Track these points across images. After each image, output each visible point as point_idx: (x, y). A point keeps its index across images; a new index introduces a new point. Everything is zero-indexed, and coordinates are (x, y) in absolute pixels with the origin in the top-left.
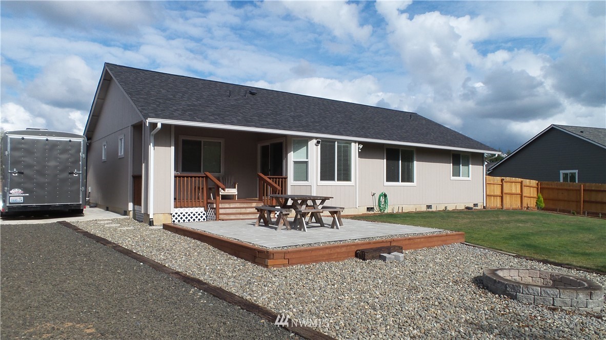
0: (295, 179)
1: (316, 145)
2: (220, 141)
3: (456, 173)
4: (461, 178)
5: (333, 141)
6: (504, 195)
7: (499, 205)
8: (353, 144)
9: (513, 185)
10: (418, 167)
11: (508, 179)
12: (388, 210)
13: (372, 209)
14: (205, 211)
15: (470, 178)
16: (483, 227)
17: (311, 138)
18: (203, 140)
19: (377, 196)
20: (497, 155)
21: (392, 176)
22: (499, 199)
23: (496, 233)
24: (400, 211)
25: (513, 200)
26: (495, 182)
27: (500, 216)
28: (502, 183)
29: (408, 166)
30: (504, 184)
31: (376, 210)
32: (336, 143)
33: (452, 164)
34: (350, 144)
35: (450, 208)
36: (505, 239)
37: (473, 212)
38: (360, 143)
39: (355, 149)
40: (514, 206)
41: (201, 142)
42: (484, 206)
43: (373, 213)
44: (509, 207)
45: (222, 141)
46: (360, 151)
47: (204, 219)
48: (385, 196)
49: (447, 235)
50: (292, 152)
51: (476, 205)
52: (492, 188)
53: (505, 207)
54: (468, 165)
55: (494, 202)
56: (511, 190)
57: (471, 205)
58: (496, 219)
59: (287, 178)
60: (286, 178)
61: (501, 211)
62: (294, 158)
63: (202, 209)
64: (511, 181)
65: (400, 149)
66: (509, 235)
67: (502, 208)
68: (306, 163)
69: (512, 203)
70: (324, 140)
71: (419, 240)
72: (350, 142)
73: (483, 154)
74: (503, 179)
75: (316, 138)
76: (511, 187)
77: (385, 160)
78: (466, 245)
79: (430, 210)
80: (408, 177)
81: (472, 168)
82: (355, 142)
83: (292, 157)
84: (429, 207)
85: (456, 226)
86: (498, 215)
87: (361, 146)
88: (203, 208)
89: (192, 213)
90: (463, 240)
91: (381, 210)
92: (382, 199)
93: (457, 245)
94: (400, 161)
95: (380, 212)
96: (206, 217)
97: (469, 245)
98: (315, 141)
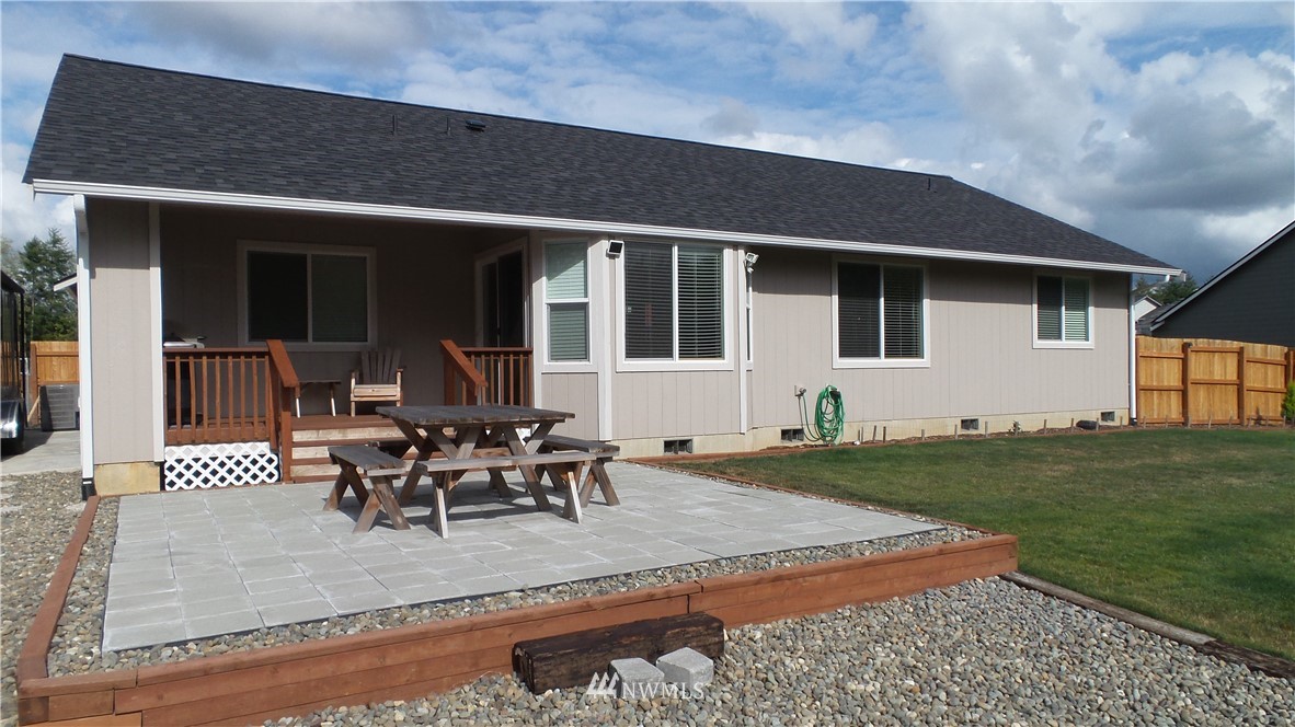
0: (554, 356)
1: (608, 255)
2: (362, 255)
3: (1050, 330)
4: (1064, 343)
5: (666, 243)
6: (1190, 386)
7: (1175, 414)
8: (728, 253)
9: (1215, 361)
10: (934, 313)
11: (1202, 343)
12: (847, 435)
13: (797, 433)
14: (272, 451)
15: (1090, 344)
16: (1111, 494)
17: (595, 237)
18: (310, 252)
19: (811, 400)
20: (1168, 278)
21: (856, 341)
22: (1175, 399)
23: (1148, 519)
24: (879, 437)
25: (1217, 399)
26: (1165, 352)
27: (1173, 450)
28: (1186, 355)
29: (907, 314)
30: (1192, 357)
31: (811, 436)
32: (675, 250)
33: (1035, 306)
34: (720, 251)
35: (1030, 425)
36: (1178, 546)
37: (1095, 437)
38: (751, 248)
39: (734, 265)
40: (1219, 417)
41: (304, 258)
42: (1131, 419)
43: (800, 444)
44: (1206, 418)
45: (369, 254)
46: (750, 270)
47: (271, 475)
48: (835, 395)
49: (941, 552)
50: (544, 278)
51: (1107, 416)
52: (1155, 367)
53: (1193, 419)
54: (1085, 308)
55: (1159, 404)
56: (1211, 372)
57: (1094, 416)
58: (1159, 461)
59: (531, 352)
60: (529, 353)
61: (1181, 432)
62: (548, 296)
63: (264, 447)
64: (1212, 347)
65: (882, 265)
66: (1193, 529)
67: (1185, 424)
68: (584, 307)
69: (1212, 408)
70: (633, 241)
71: (819, 579)
72: (719, 246)
73: (1128, 276)
74: (1190, 344)
75: (610, 236)
76: (1211, 364)
77: (835, 298)
78: (1020, 584)
79: (972, 432)
80: (906, 342)
81: (1096, 313)
82: (735, 246)
83: (544, 293)
84: (968, 423)
85: (1024, 489)
86: (1168, 446)
87: (754, 258)
88: (267, 443)
89: (246, 457)
90: (1009, 567)
91: (823, 437)
92: (828, 408)
93: (984, 587)
94: (882, 300)
95: (821, 442)
96: (277, 468)
97: (1029, 587)
98: (605, 245)
